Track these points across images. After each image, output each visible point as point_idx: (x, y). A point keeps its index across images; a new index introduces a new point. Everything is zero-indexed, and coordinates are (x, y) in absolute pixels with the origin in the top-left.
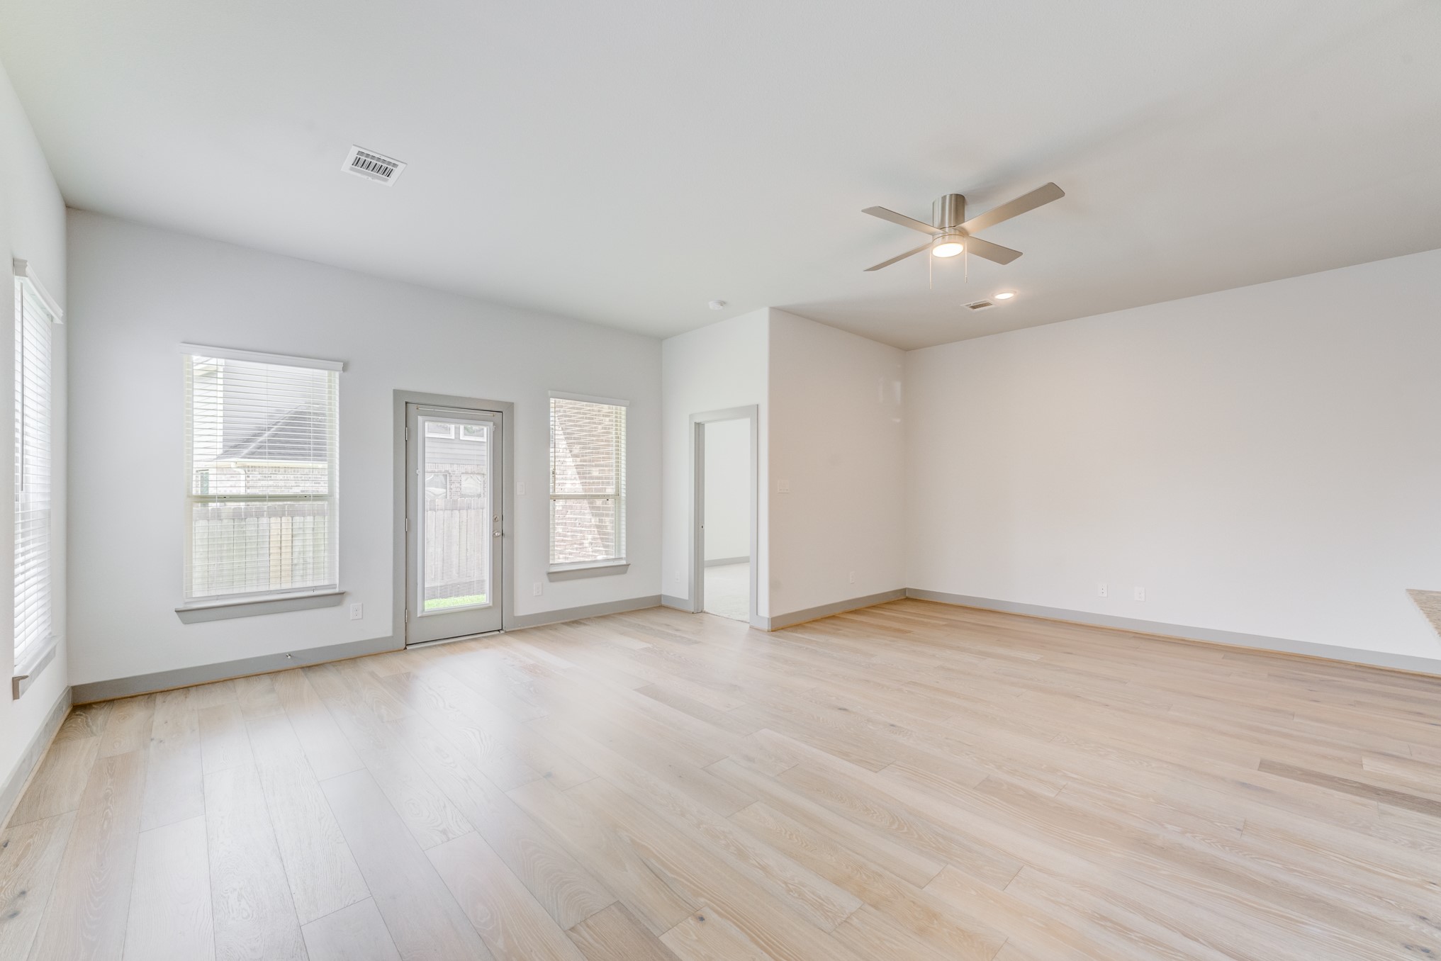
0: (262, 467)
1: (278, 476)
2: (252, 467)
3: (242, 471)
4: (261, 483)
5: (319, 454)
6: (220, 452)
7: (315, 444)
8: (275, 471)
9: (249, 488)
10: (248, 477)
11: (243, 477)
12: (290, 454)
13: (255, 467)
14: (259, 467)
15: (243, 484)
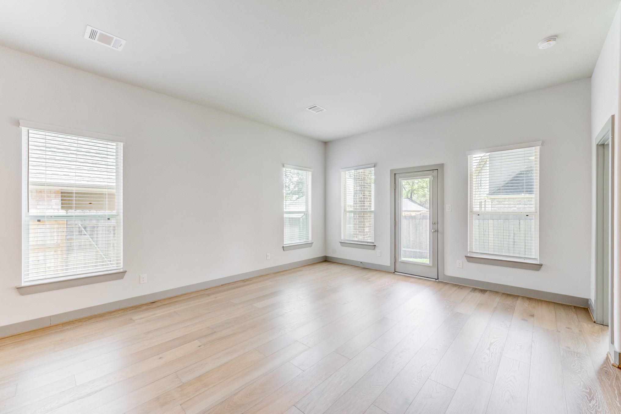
0: (498, 199)
1: (505, 202)
2: (494, 199)
3: (490, 201)
4: (497, 206)
5: (530, 192)
6: (488, 192)
7: (526, 186)
8: (504, 200)
9: (492, 208)
10: (492, 203)
11: (490, 203)
12: (511, 192)
13: (495, 199)
14: (497, 199)
15: (490, 206)
